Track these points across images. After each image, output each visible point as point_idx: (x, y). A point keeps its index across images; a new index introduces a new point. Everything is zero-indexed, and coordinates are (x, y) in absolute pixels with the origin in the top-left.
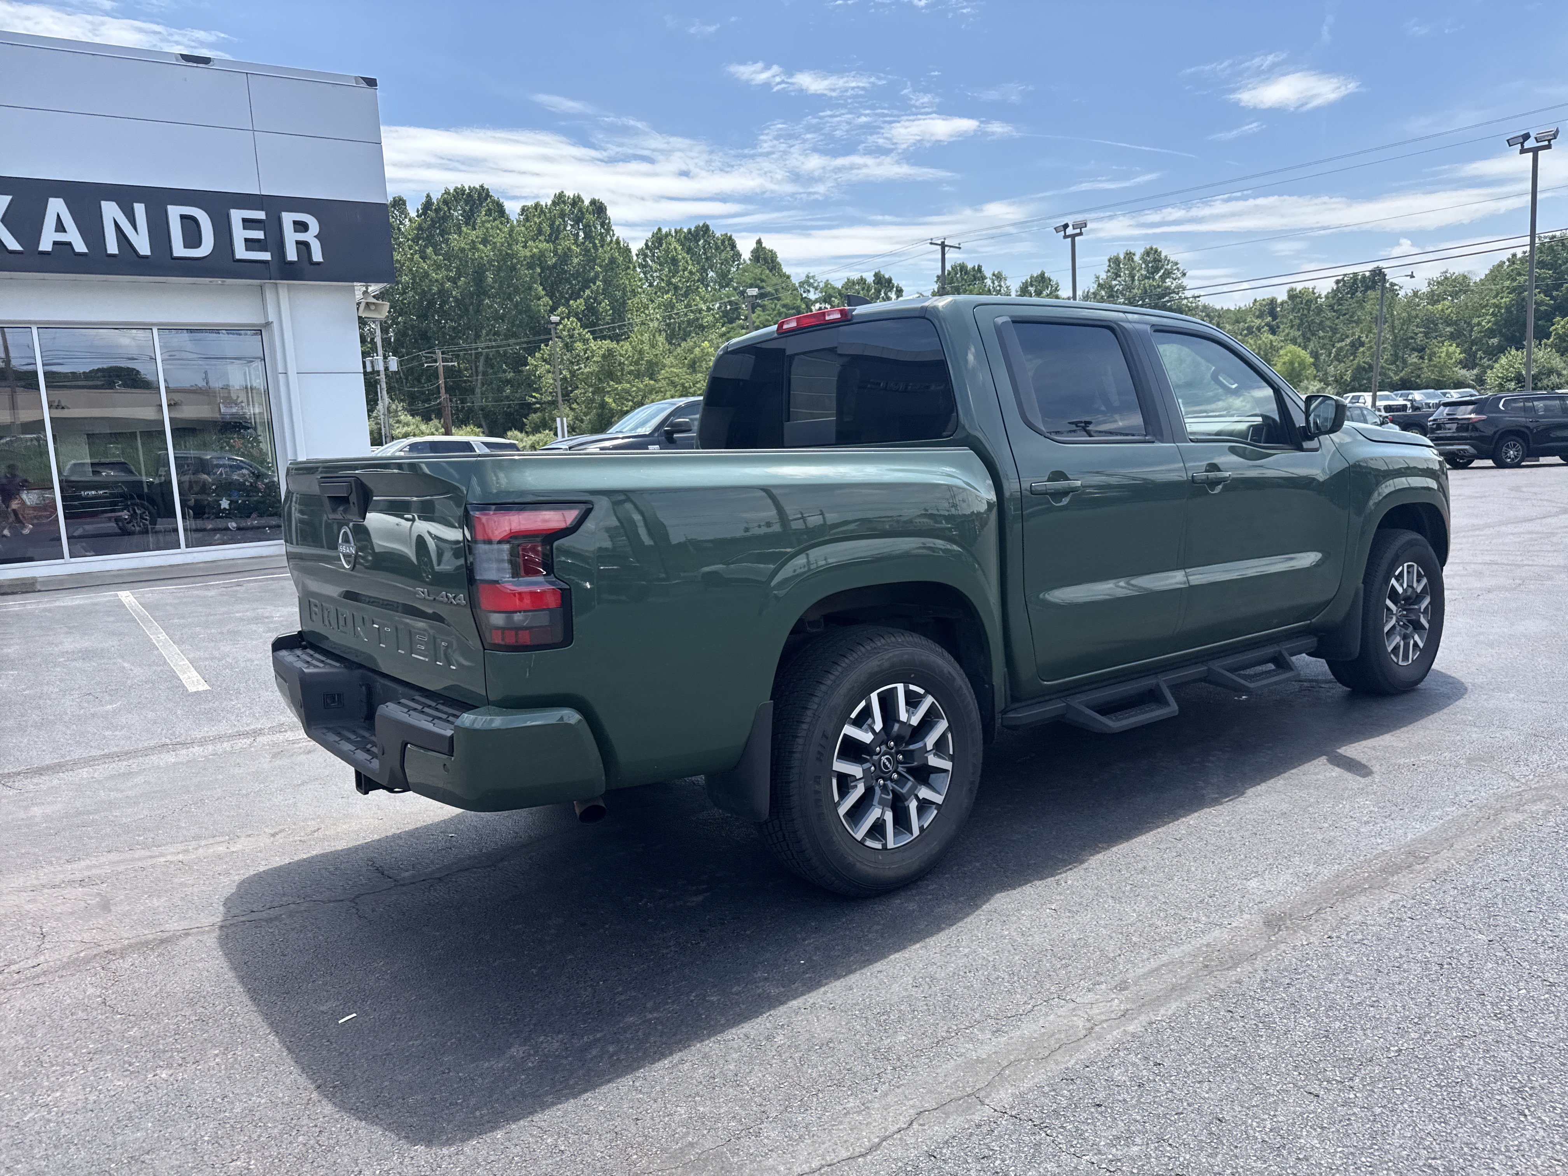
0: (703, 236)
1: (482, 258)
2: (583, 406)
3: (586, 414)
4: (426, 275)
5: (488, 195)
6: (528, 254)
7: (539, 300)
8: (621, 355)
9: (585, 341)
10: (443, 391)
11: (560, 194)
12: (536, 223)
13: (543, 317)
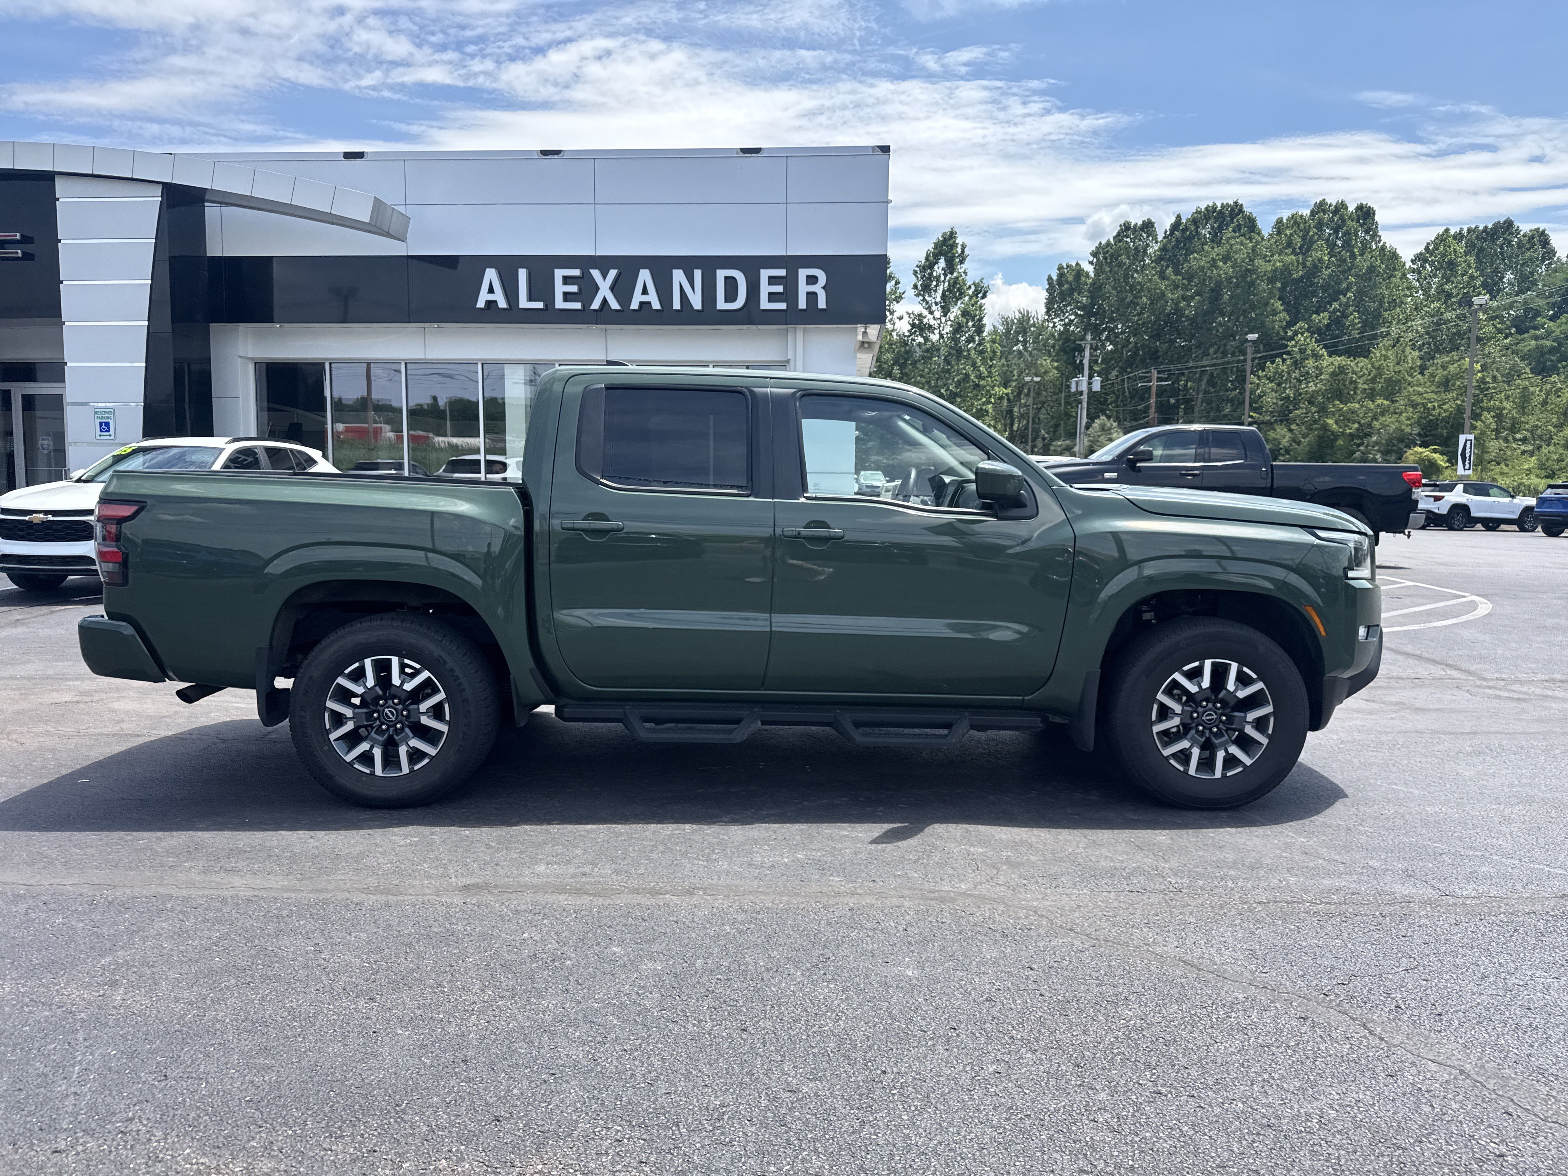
0: (1503, 233)
1: (1220, 275)
2: (1303, 427)
3: (1305, 436)
4: (1163, 294)
5: (1241, 211)
6: (1269, 269)
7: (1275, 315)
8: (1354, 372)
9: (1317, 357)
10: (1153, 410)
11: (1320, 202)
12: (1286, 235)
13: (1278, 333)
